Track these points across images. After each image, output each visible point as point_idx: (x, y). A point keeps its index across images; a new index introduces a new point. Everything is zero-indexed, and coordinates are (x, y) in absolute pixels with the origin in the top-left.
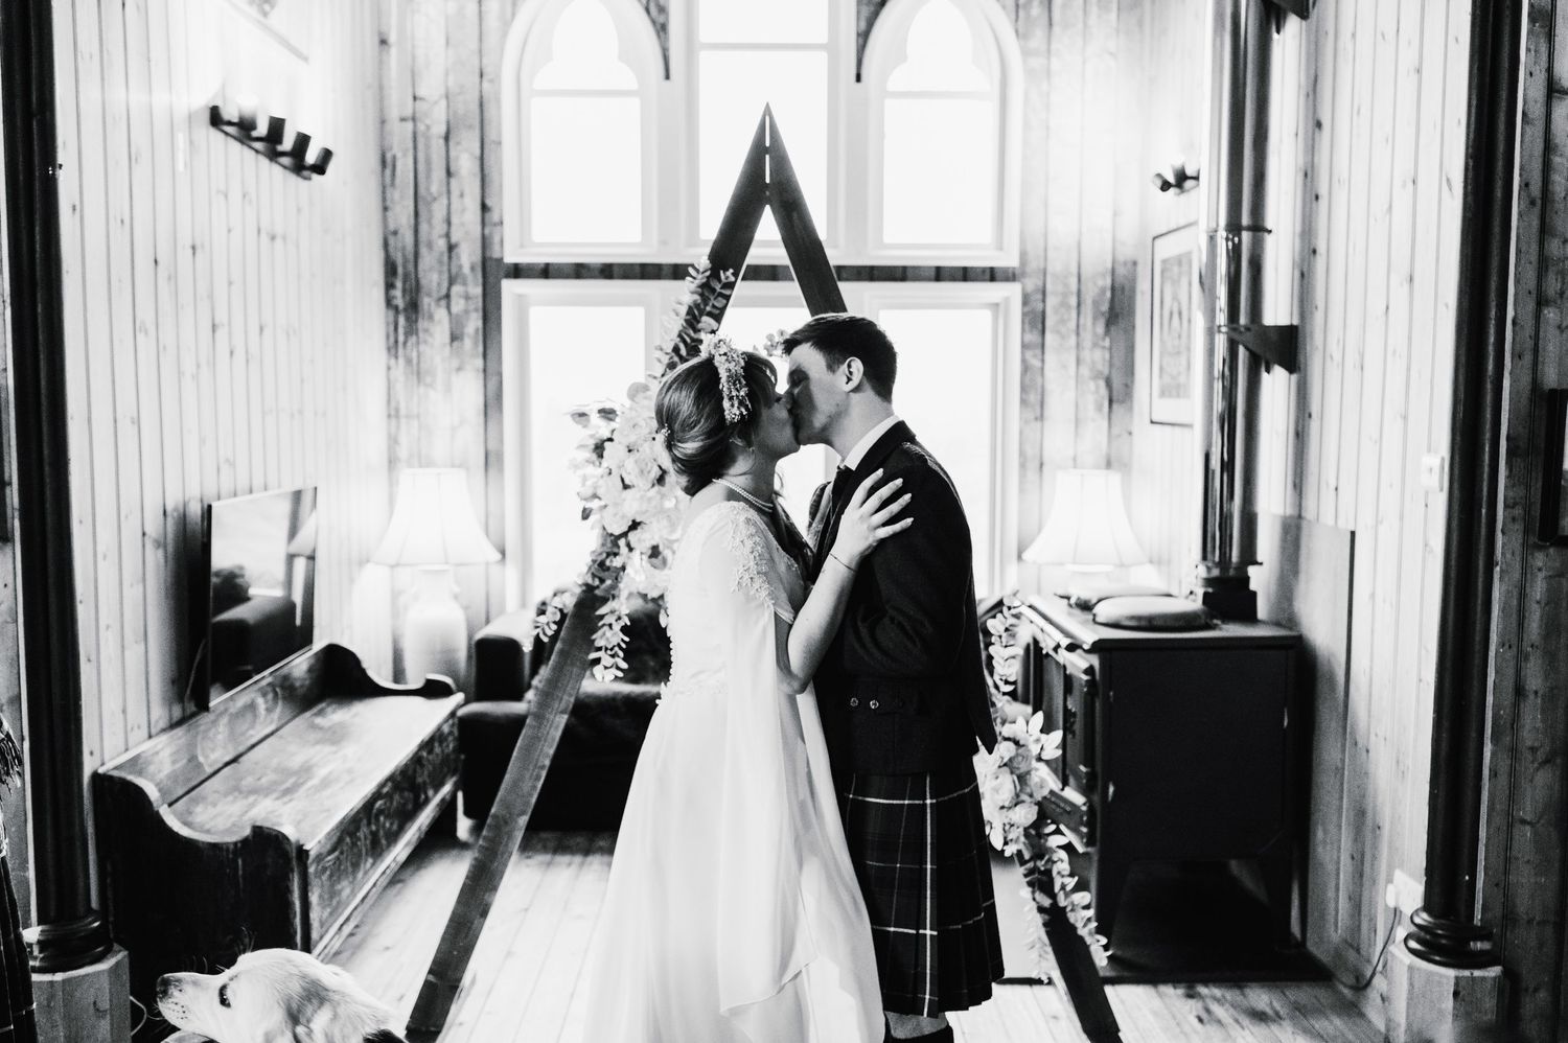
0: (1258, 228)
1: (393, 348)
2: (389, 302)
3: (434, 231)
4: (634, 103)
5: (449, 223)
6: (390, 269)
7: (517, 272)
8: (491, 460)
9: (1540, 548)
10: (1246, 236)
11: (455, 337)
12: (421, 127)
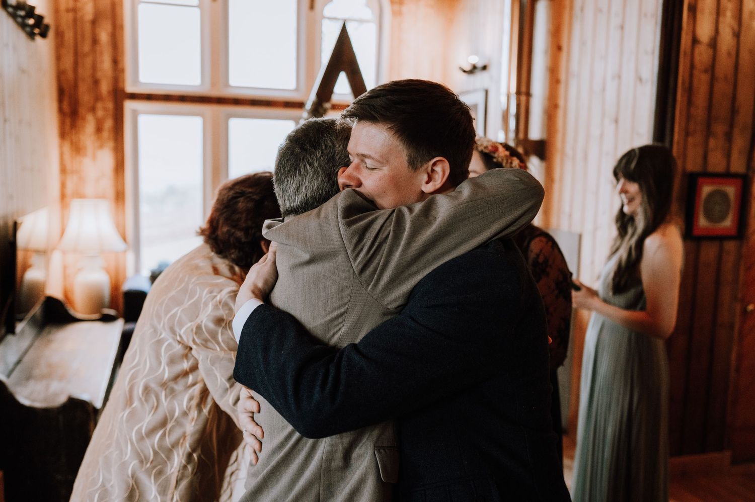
0: (528, 94)
1: (63, 135)
2: (61, 110)
3: (85, 72)
4: (197, 11)
5: (94, 68)
6: (61, 93)
7: (134, 97)
8: (119, 196)
10: (524, 97)
11: (99, 130)
12: (78, 16)
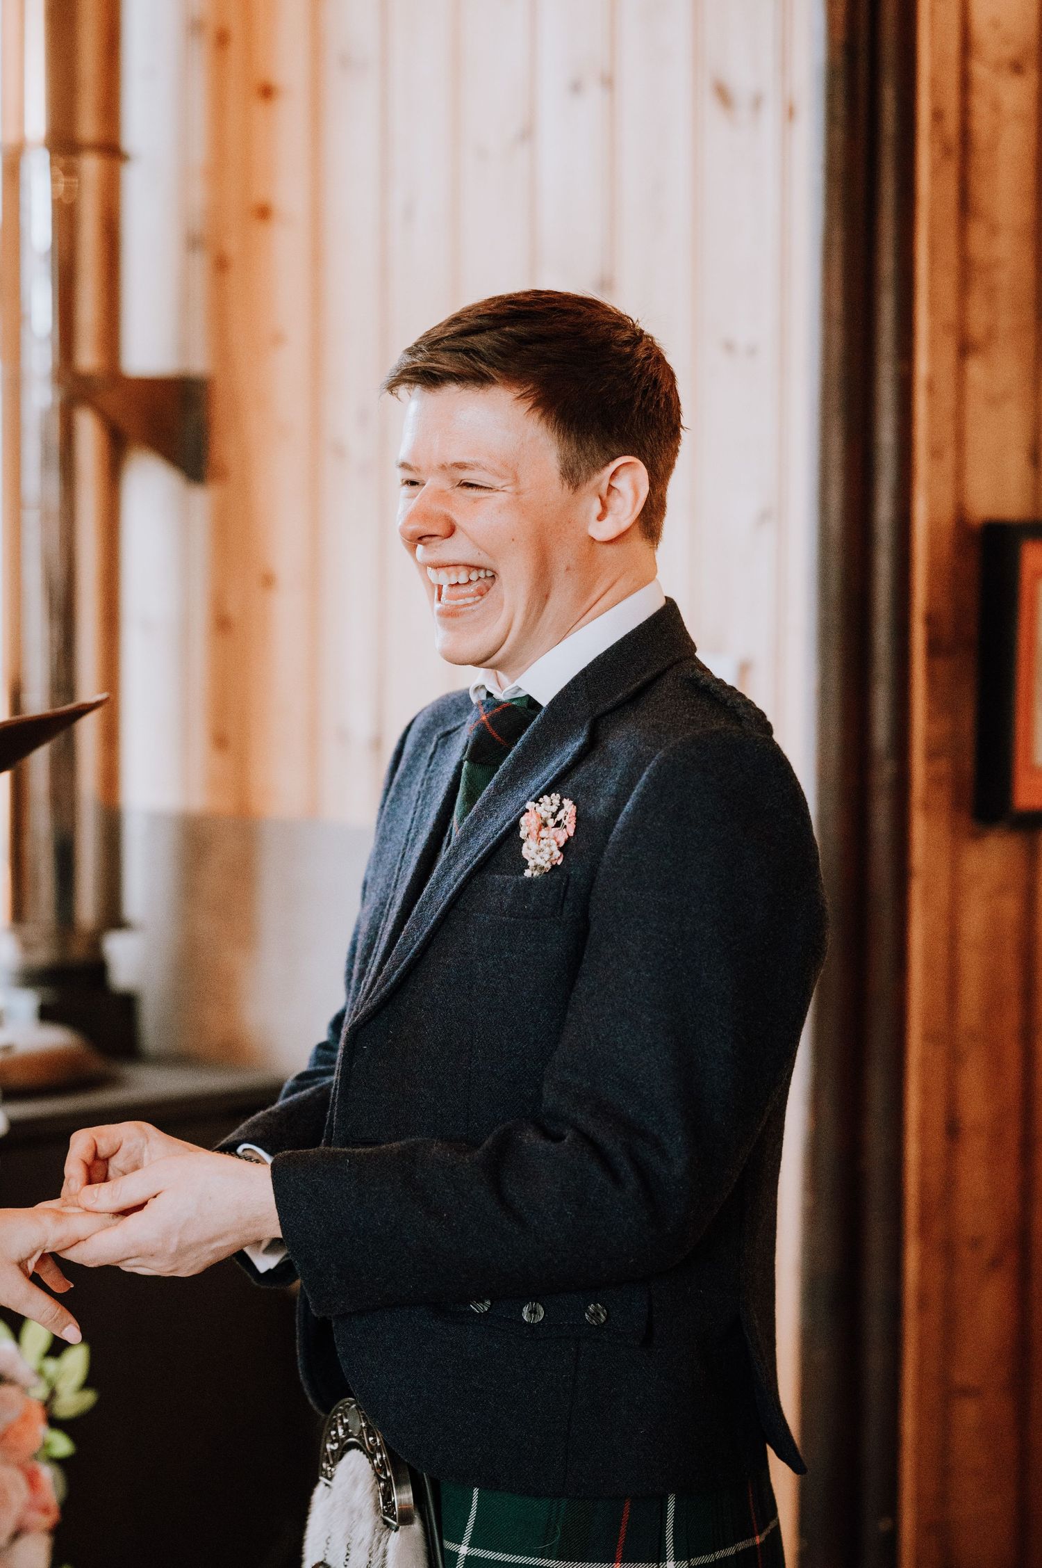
0: (112, 150)
9: (977, 836)
10: (91, 165)
